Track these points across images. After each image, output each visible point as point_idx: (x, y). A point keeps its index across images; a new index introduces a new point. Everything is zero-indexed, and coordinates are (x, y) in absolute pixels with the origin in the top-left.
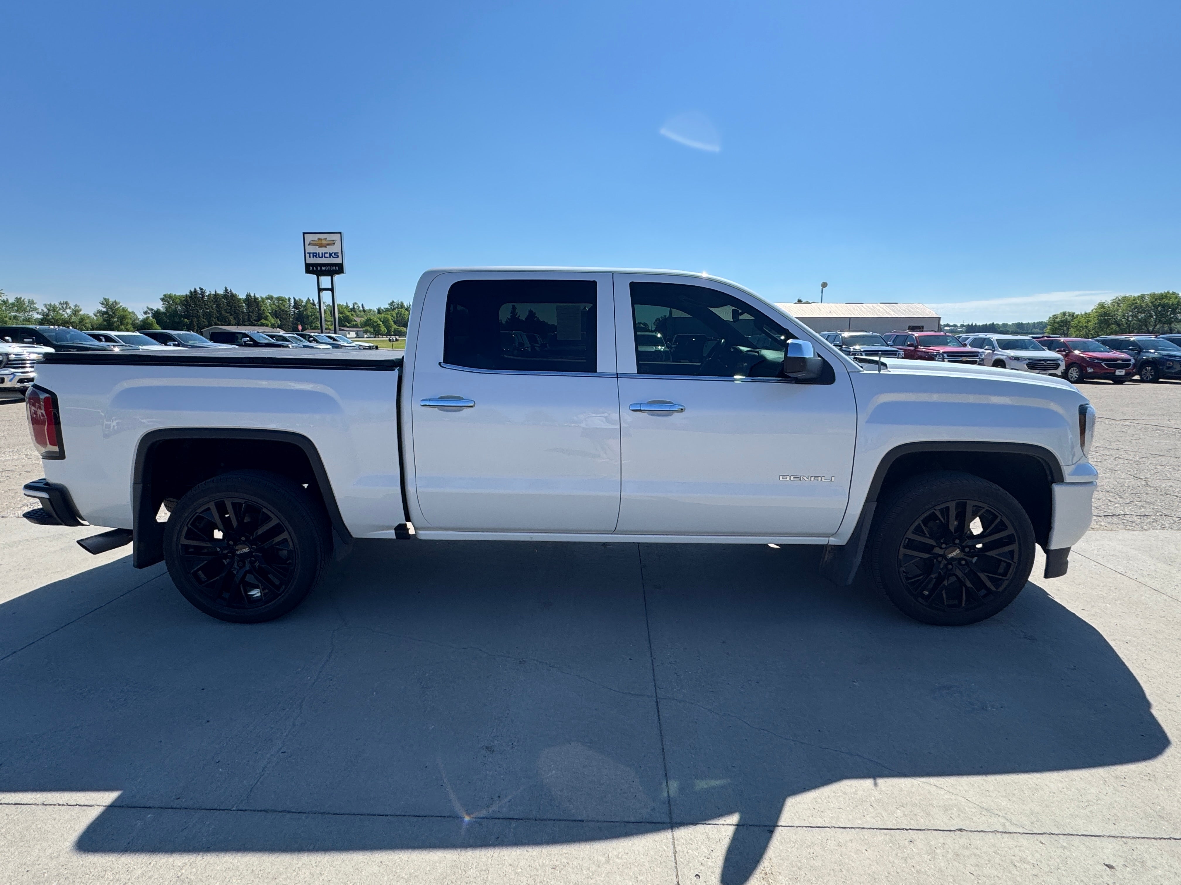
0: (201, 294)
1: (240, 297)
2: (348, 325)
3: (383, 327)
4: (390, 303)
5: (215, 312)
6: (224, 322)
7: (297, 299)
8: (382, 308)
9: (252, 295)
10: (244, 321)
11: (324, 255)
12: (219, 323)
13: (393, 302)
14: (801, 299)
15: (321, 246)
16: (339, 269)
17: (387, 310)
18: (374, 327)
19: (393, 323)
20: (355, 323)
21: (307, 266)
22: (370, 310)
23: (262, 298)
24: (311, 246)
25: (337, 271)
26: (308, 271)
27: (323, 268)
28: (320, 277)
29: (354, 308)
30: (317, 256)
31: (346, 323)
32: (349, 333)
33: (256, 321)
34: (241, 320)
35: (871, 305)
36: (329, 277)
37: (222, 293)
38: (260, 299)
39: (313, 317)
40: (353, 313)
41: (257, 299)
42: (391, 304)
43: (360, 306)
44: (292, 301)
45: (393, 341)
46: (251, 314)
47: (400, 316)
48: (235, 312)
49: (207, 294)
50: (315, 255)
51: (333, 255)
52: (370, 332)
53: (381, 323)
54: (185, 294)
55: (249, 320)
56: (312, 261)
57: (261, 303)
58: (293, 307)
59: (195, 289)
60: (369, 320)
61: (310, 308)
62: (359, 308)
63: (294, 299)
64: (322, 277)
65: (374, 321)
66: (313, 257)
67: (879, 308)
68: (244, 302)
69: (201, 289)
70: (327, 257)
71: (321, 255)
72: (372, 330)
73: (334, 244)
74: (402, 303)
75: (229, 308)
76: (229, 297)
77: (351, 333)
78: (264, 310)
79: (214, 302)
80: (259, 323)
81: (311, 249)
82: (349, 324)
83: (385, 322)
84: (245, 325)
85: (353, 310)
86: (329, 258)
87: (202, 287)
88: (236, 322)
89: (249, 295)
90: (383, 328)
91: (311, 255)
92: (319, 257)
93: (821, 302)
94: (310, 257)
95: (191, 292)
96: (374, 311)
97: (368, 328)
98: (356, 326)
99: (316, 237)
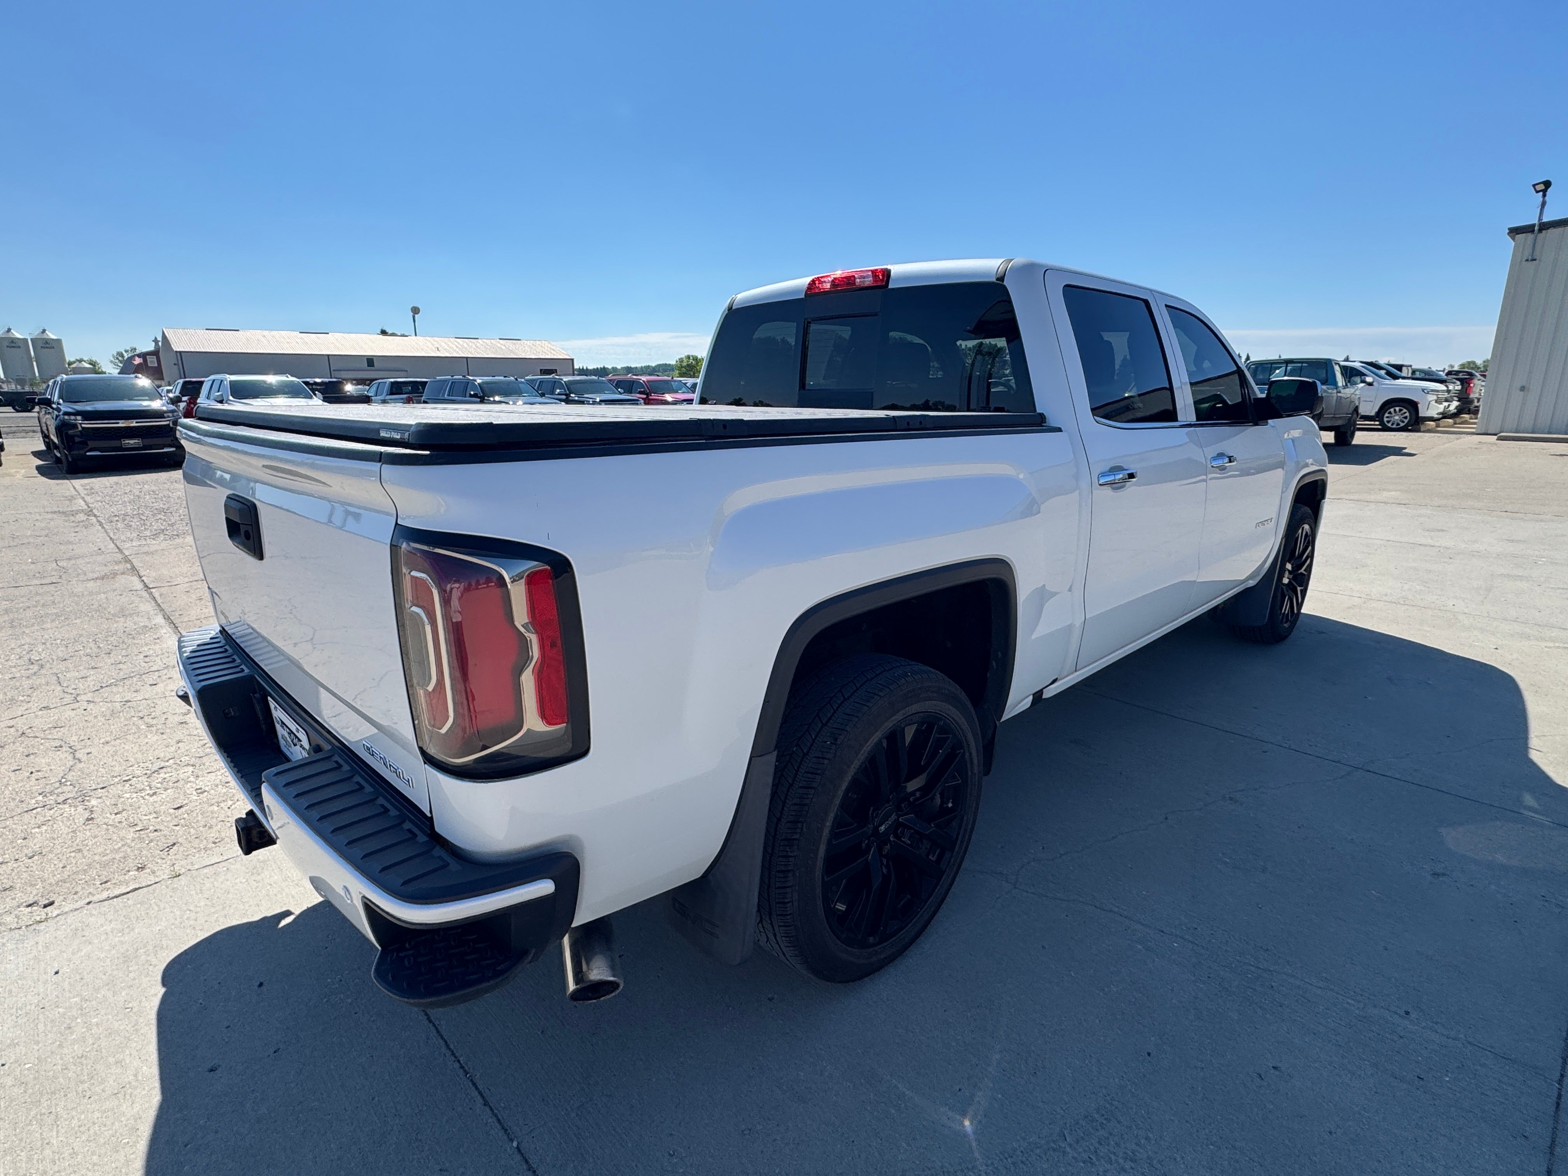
14: (385, 328)
35: (488, 342)
67: (499, 345)
93: (416, 335)
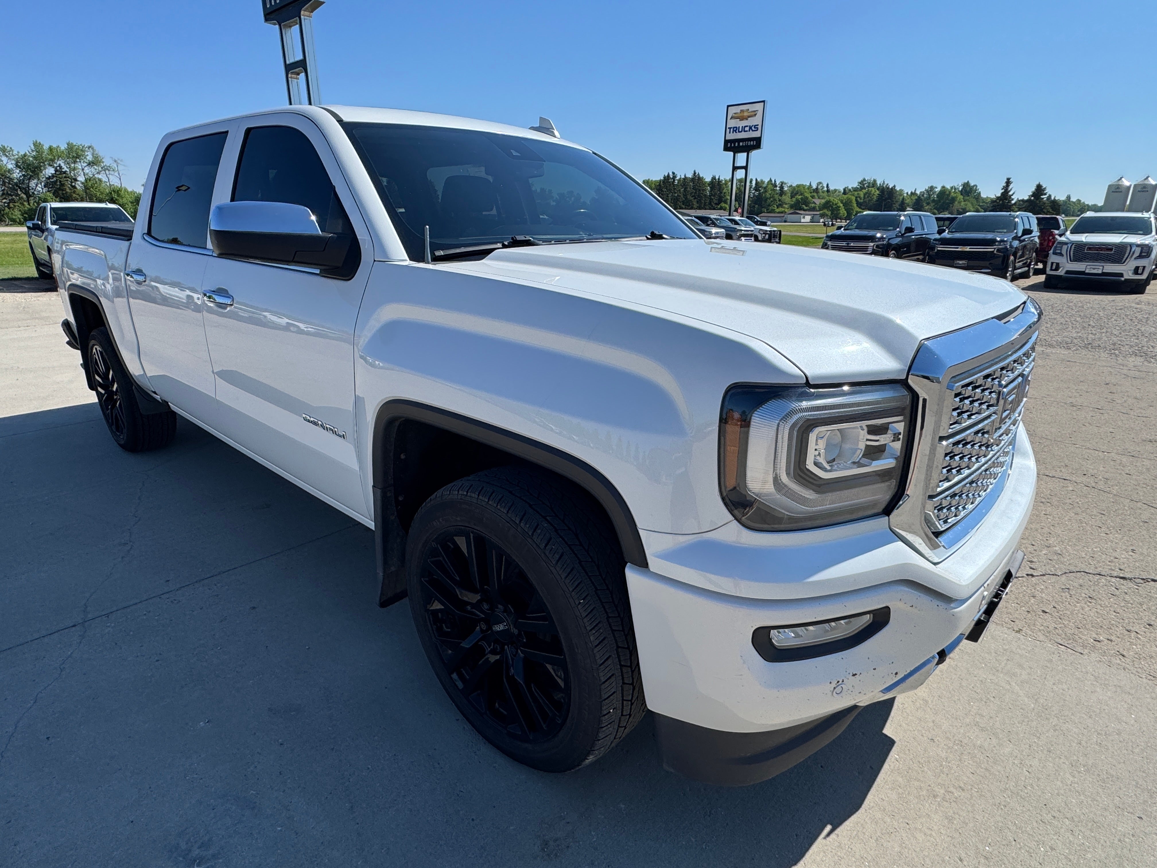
0: (673, 178)
1: (706, 180)
2: (805, 208)
3: (843, 210)
4: (860, 181)
5: (682, 196)
6: (688, 206)
7: (759, 180)
8: (850, 187)
9: (717, 178)
10: (705, 205)
11: (744, 130)
12: (684, 206)
13: (864, 180)
15: (742, 119)
16: (756, 144)
17: (855, 190)
18: (832, 211)
19: (855, 205)
20: (813, 205)
21: (726, 142)
22: (835, 190)
23: (726, 181)
24: (733, 121)
25: (755, 146)
26: (726, 149)
27: (741, 144)
28: (736, 154)
29: (817, 189)
30: (737, 131)
31: (804, 206)
32: (804, 218)
33: (716, 204)
34: (703, 204)
36: (746, 154)
37: (691, 177)
38: (723, 182)
39: (771, 199)
40: (815, 194)
41: (721, 182)
42: (862, 183)
43: (825, 186)
44: (754, 183)
45: (829, 226)
46: (712, 197)
47: (868, 197)
48: (699, 196)
49: (678, 178)
50: (735, 130)
51: (753, 128)
52: (827, 216)
53: (841, 205)
54: (659, 179)
55: (710, 204)
56: (731, 136)
57: (724, 186)
58: (754, 189)
59: (669, 174)
60: (828, 202)
61: (769, 190)
62: (823, 187)
63: (756, 180)
64: (739, 154)
65: (833, 204)
66: (733, 133)
68: (709, 185)
69: (673, 173)
70: (747, 131)
71: (740, 130)
72: (829, 213)
73: (755, 115)
74: (875, 181)
75: (694, 191)
76: (697, 179)
77: (806, 216)
78: (725, 193)
79: (682, 186)
80: (719, 207)
81: (732, 123)
82: (806, 206)
83: (847, 204)
84: (706, 209)
85: (816, 190)
86: (748, 132)
87: (674, 171)
88: (698, 205)
89: (714, 178)
90: (843, 212)
91: (732, 130)
92: (739, 132)
94: (730, 133)
95: (665, 177)
96: (840, 192)
97: (825, 211)
98: (814, 209)
99: (737, 109)
